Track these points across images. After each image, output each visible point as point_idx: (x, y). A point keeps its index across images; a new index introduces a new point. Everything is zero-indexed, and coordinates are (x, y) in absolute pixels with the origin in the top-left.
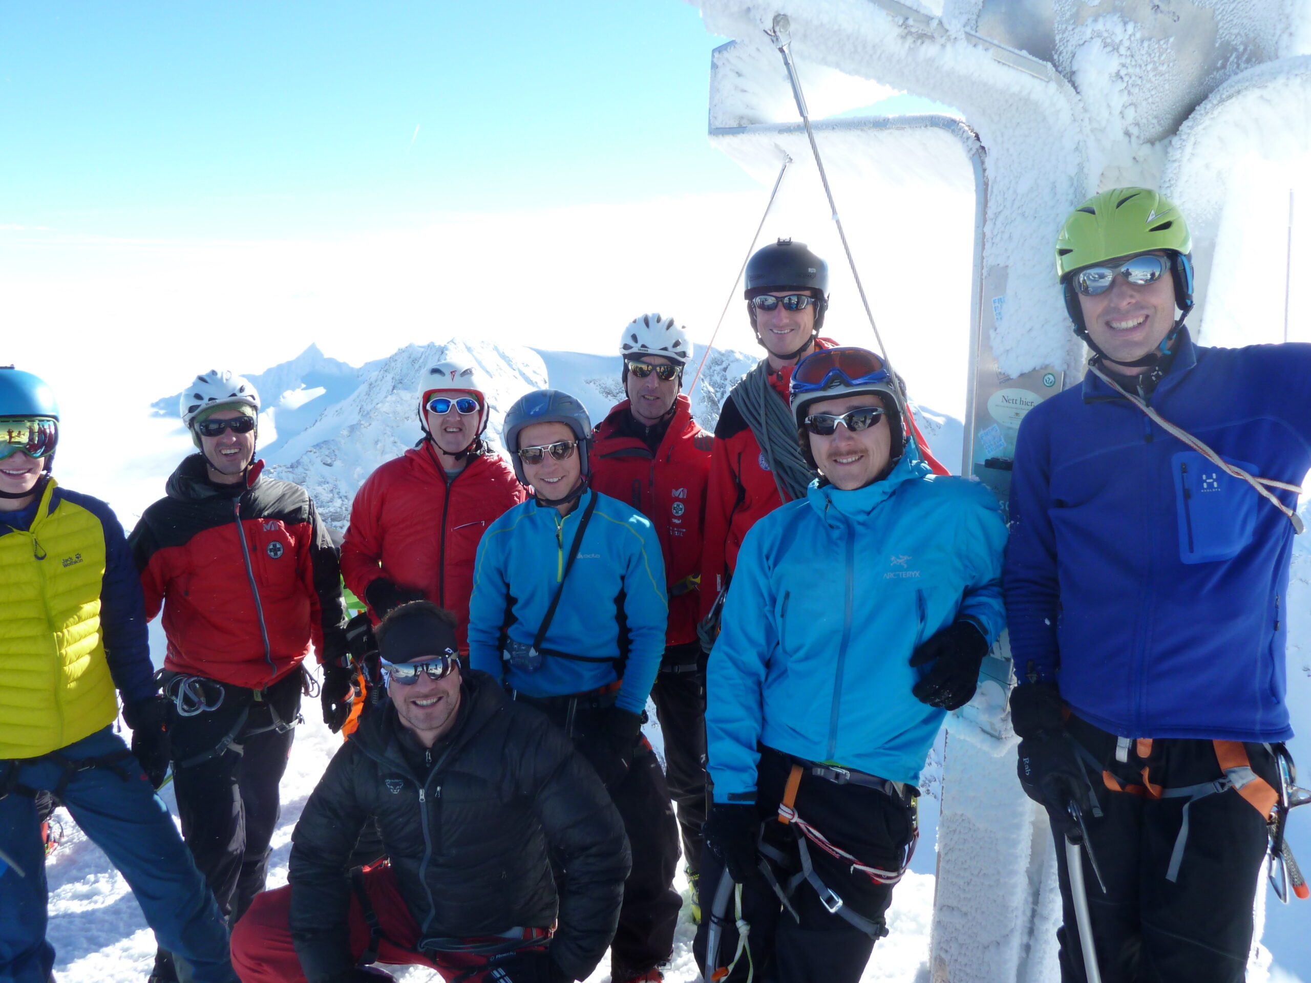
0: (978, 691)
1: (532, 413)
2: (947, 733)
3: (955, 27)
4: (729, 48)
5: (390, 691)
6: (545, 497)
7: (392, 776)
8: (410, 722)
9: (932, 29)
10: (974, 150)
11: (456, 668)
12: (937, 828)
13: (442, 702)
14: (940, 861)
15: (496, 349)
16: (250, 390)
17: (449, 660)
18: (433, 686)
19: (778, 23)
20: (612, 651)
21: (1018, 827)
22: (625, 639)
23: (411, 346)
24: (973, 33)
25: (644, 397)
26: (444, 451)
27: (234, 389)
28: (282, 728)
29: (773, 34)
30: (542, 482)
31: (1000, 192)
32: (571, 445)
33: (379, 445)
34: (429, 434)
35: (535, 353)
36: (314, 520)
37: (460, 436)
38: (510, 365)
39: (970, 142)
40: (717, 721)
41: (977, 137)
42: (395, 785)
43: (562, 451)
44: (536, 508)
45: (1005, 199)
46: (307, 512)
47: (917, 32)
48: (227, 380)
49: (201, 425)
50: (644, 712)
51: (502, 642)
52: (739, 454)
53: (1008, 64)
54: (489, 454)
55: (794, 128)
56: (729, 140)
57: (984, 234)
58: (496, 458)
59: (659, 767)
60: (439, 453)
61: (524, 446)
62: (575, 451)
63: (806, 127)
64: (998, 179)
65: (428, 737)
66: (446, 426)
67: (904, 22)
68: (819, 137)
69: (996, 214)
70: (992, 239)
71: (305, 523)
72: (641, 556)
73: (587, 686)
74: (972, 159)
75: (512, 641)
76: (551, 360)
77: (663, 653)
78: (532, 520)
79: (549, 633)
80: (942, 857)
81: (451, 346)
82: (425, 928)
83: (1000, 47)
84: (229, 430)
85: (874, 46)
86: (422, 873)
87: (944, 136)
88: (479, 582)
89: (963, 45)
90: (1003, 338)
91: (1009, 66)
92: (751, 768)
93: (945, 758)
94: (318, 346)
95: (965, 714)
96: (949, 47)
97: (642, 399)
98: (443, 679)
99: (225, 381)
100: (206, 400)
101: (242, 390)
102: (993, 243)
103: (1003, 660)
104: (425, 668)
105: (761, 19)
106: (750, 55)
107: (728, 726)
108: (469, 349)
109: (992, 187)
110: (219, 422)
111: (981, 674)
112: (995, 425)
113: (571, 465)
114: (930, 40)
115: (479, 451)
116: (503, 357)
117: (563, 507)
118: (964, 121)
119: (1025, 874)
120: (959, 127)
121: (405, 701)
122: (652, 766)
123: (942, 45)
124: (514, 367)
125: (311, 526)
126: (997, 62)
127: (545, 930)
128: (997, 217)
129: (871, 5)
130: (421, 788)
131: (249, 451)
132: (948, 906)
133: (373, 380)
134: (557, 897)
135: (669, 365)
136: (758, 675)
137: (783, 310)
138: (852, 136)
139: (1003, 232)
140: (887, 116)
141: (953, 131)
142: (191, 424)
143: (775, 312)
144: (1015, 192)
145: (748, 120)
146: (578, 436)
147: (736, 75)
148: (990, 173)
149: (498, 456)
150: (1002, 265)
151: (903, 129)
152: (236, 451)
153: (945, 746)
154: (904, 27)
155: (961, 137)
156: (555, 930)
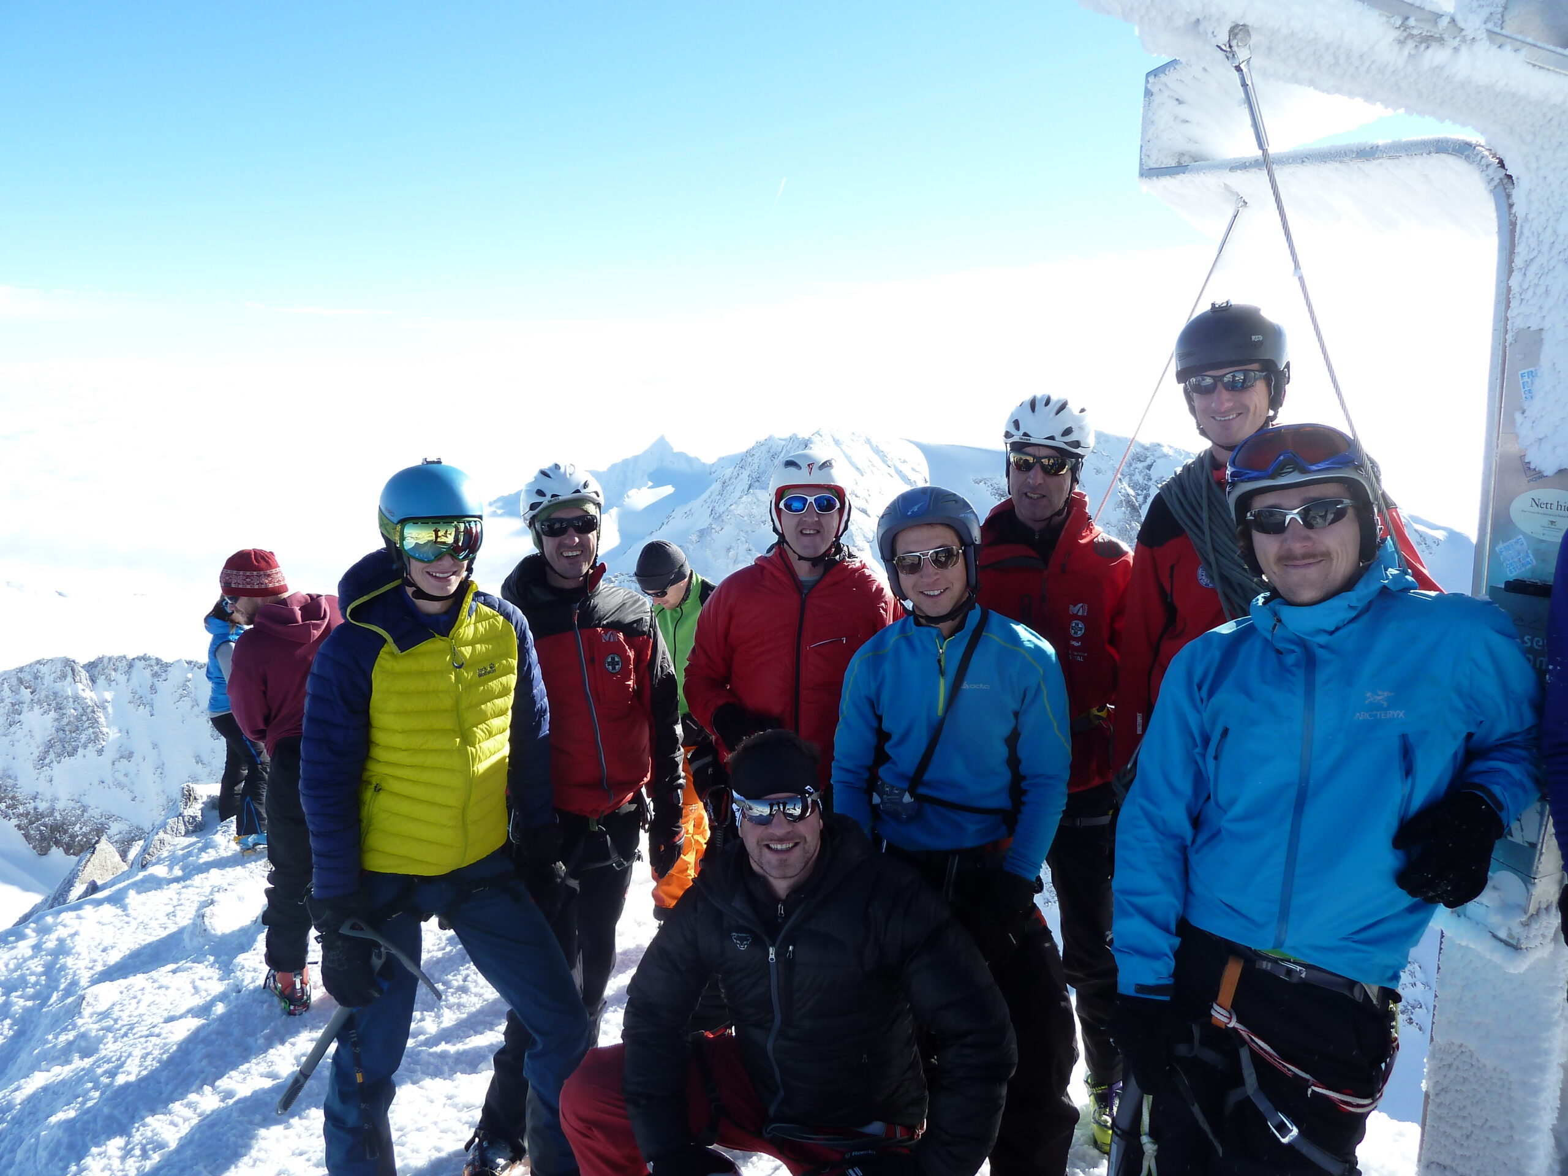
0: (1490, 884)
1: (909, 513)
2: (1442, 936)
3: (1473, 24)
4: (1168, 69)
5: (741, 830)
6: (924, 613)
7: (740, 929)
8: (762, 868)
9: (1440, 29)
10: (1496, 181)
11: (817, 809)
12: (1425, 1060)
13: (798, 848)
14: (1428, 1103)
15: (868, 441)
16: (594, 486)
17: (809, 800)
18: (790, 829)
19: (1236, 35)
20: (1002, 801)
21: (1542, 1069)
22: (1017, 788)
23: (770, 438)
24: (1498, 30)
25: (1026, 494)
26: (799, 556)
27: (578, 485)
28: (620, 864)
29: (1228, 50)
30: (921, 596)
31: (1533, 233)
32: (955, 553)
33: (732, 553)
34: (782, 536)
35: (915, 447)
36: (655, 634)
37: (818, 538)
38: (884, 461)
39: (1491, 170)
40: (1125, 892)
41: (1501, 163)
42: (742, 940)
43: (944, 558)
44: (914, 627)
45: (1540, 243)
46: (649, 624)
47: (1421, 33)
48: (570, 474)
49: (542, 525)
50: (1039, 879)
51: (872, 784)
52: (1172, 567)
53: (1547, 67)
54: (850, 560)
55: (1251, 163)
56: (1165, 182)
57: (1509, 289)
58: (858, 565)
59: (1054, 947)
60: (793, 558)
61: (900, 554)
62: (961, 560)
63: (1266, 163)
64: (1530, 217)
65: (781, 886)
66: (802, 527)
67: (1402, 23)
68: (1281, 174)
69: (1526, 261)
70: (1521, 294)
71: (646, 637)
72: (1039, 689)
73: (969, 843)
74: (1493, 191)
75: (883, 783)
76: (932, 454)
77: (1064, 809)
78: (909, 641)
79: (928, 776)
80: (1431, 1097)
81: (816, 439)
82: (772, 1111)
83: (1535, 46)
84: (571, 530)
85: (1361, 56)
86: (770, 1046)
87: (1455, 165)
88: (845, 713)
89: (1483, 47)
90: (1533, 422)
91: (1549, 70)
92: (1167, 955)
93: (1439, 968)
94: (667, 439)
95: (1468, 913)
96: (1464, 49)
97: (1024, 497)
98: (801, 822)
99: (568, 476)
100: (548, 497)
101: (585, 486)
102: (1522, 300)
103: (1526, 845)
104: (781, 807)
105: (1213, 33)
106: (1194, 77)
107: (1140, 901)
108: (837, 442)
109: (1522, 226)
110: (561, 521)
111: (1493, 861)
112: (1521, 536)
113: (956, 574)
114: (1438, 44)
115: (838, 556)
116: (877, 451)
117: (946, 626)
118: (1483, 144)
119: (1551, 1133)
120: (1475, 153)
121: (758, 843)
122: (1047, 945)
123: (1455, 48)
124: (889, 463)
125: (651, 641)
126: (1531, 66)
127: (911, 1130)
128: (1528, 265)
129: (1360, 4)
130: (771, 946)
131: (591, 554)
132: (1438, 1163)
133: (727, 477)
134: (927, 1093)
135: (1057, 457)
136: (1183, 839)
137: (1224, 391)
138: (1328, 170)
139: (1536, 285)
140: (1375, 142)
141: (1467, 157)
142: (531, 524)
143: (1215, 396)
144: (1555, 232)
145: (1191, 156)
146: (965, 540)
147: (1177, 103)
148: (1519, 210)
149: (861, 562)
150: (1534, 327)
151: (1397, 157)
152: (578, 553)
153: (1440, 953)
154: (1402, 29)
155: (1479, 164)
156: (923, 1132)
